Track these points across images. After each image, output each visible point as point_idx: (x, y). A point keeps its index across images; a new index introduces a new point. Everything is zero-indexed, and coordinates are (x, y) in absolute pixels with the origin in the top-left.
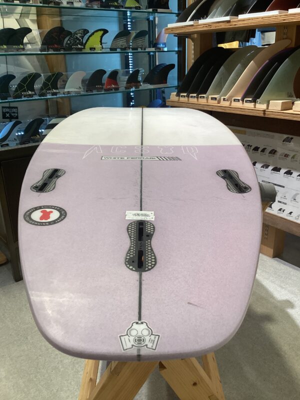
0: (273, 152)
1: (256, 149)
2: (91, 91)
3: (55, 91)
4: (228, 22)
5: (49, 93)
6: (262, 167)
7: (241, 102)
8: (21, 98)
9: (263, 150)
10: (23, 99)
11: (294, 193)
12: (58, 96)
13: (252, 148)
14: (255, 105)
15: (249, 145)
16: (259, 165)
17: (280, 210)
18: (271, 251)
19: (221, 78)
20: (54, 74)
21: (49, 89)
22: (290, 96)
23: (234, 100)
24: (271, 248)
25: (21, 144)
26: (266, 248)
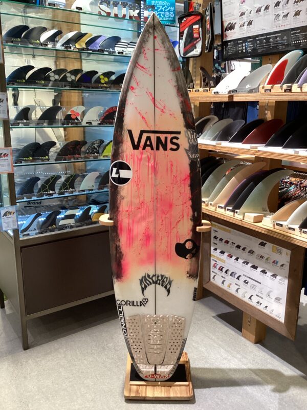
0: (251, 252)
1: (238, 247)
2: (102, 189)
3: (71, 190)
5: (67, 192)
6: (243, 263)
7: (223, 209)
8: (43, 196)
9: (244, 249)
10: (45, 197)
11: (269, 290)
12: (74, 194)
13: (236, 245)
14: (234, 214)
15: (232, 243)
16: (241, 261)
17: (258, 302)
18: (253, 337)
19: (209, 186)
20: (72, 176)
21: (67, 189)
22: (265, 210)
23: (219, 207)
24: (253, 335)
25: (40, 233)
26: (248, 334)
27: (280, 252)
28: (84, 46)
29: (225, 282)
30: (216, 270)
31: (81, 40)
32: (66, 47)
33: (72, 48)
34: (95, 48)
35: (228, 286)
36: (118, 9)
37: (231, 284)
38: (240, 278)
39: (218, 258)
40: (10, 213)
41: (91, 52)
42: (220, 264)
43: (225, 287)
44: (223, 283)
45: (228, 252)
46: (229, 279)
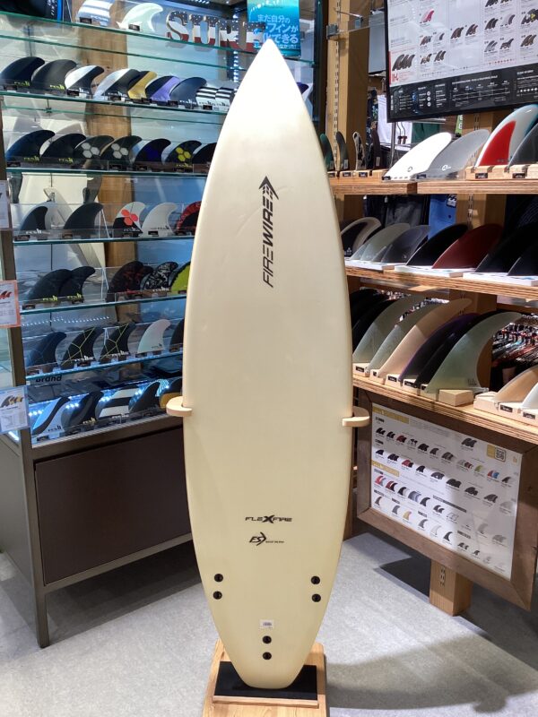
0: (448, 456)
1: (424, 447)
3: (123, 353)
4: (381, 272)
5: (115, 357)
6: (433, 475)
7: (398, 383)
8: (73, 367)
9: (434, 451)
10: (76, 368)
11: (481, 522)
12: (127, 361)
13: (418, 445)
14: (419, 392)
15: (412, 440)
16: (428, 472)
17: (461, 545)
18: (452, 604)
19: (371, 340)
20: (123, 328)
21: (115, 352)
22: (471, 384)
24: (451, 600)
25: (67, 434)
26: (442, 599)
27: (502, 457)
28: (143, 95)
29: (398, 510)
30: (383, 489)
31: (139, 84)
32: (113, 98)
33: (123, 99)
34: (163, 100)
35: (404, 517)
36: (201, 30)
37: (410, 513)
38: (427, 501)
39: (385, 468)
40: (15, 400)
41: (155, 105)
42: (388, 478)
43: (399, 518)
44: (395, 510)
45: (404, 456)
46: (406, 504)
